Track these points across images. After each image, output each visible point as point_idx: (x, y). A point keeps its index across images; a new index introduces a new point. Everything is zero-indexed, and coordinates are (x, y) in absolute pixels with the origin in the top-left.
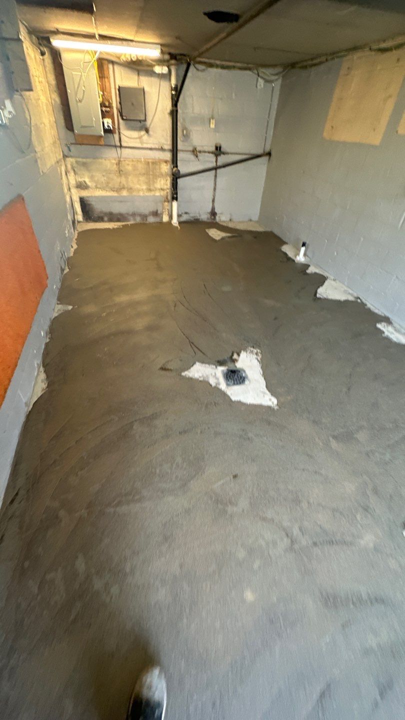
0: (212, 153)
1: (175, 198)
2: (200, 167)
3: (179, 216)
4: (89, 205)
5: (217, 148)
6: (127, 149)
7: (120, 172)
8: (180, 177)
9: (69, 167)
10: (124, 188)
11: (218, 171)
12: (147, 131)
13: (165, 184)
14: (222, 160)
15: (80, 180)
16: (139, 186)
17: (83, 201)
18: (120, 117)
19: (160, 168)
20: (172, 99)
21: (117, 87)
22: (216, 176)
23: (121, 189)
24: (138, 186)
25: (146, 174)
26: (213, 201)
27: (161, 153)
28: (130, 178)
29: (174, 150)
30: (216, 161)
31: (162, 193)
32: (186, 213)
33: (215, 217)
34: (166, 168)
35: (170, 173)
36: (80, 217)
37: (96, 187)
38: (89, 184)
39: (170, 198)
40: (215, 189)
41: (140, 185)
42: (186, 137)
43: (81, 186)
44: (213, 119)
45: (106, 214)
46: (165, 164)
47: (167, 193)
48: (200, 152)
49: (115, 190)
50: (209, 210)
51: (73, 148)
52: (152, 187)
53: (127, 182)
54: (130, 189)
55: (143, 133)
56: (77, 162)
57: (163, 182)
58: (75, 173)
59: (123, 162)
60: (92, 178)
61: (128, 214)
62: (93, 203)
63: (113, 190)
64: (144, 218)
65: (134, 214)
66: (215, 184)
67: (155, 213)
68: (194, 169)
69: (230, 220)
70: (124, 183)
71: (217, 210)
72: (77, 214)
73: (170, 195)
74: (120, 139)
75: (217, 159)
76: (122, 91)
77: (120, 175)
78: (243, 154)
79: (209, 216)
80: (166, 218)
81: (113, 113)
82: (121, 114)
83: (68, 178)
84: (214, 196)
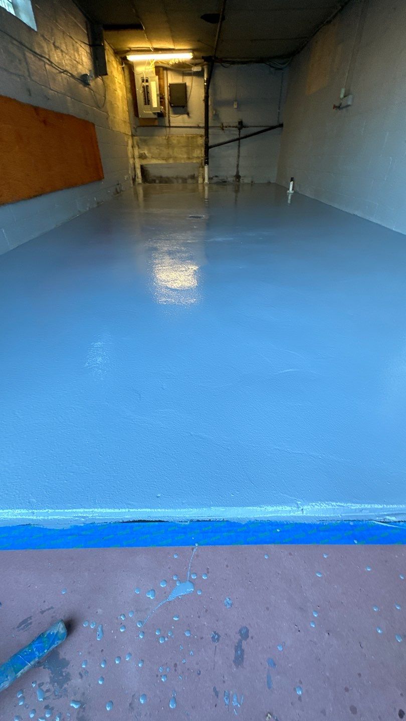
0: (236, 127)
1: (207, 163)
2: (227, 139)
3: (210, 179)
4: (147, 170)
5: (239, 122)
6: (174, 128)
7: (169, 145)
8: (211, 147)
9: (135, 143)
10: (171, 158)
11: (241, 140)
12: (188, 114)
13: (199, 153)
14: (244, 132)
15: (142, 152)
17: (142, 168)
18: (170, 107)
19: (197, 142)
20: (205, 88)
21: (169, 85)
22: (239, 146)
24: (181, 156)
25: (187, 146)
26: (238, 166)
27: (197, 129)
28: (176, 149)
29: (207, 128)
30: (239, 135)
31: (199, 161)
32: (216, 176)
33: (239, 181)
34: (201, 141)
35: (204, 145)
36: (139, 180)
37: (152, 157)
38: (147, 155)
39: (203, 164)
40: (239, 156)
41: (182, 154)
42: (216, 116)
43: (142, 157)
44: (236, 101)
45: (158, 177)
46: (201, 138)
47: (202, 160)
48: (226, 127)
49: (165, 158)
50: (235, 173)
51: (138, 129)
52: (191, 157)
53: (173, 153)
54: (175, 158)
55: (186, 116)
56: (140, 139)
57: (198, 151)
58: (139, 148)
59: (171, 138)
60: (149, 151)
61: (172, 177)
62: (149, 169)
63: (163, 159)
64: (184, 180)
65: (177, 178)
66: (239, 152)
67: (193, 177)
68: (221, 140)
69: (252, 182)
70: (171, 153)
71: (240, 174)
72: (138, 178)
73: (203, 162)
74: (169, 121)
75: (240, 132)
76: (172, 86)
77: (168, 148)
78: (261, 126)
79: (234, 179)
80: (200, 180)
81: (165, 103)
82: (170, 103)
83: (133, 150)
84: (238, 161)
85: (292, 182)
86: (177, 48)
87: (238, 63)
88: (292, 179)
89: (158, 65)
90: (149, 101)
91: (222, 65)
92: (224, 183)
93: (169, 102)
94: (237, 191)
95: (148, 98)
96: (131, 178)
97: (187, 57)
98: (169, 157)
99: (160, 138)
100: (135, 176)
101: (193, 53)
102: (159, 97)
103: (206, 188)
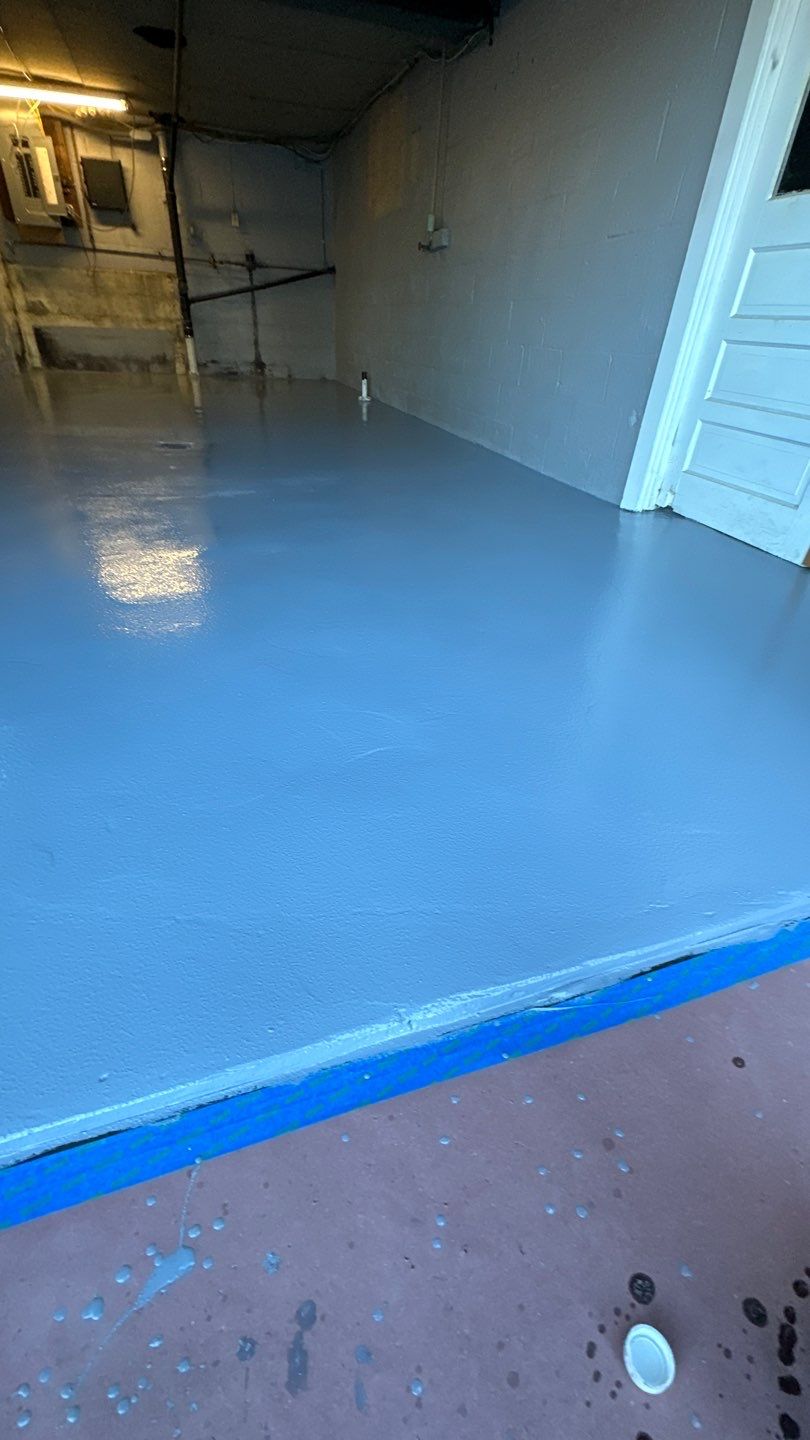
0: (243, 265)
1: (190, 332)
2: (226, 288)
3: (199, 365)
4: (51, 340)
5: (247, 256)
6: (105, 255)
7: (97, 288)
8: (194, 301)
9: (14, 278)
10: (105, 315)
11: (256, 293)
12: (134, 228)
13: (171, 311)
14: (259, 276)
15: (33, 299)
16: (131, 313)
17: (39, 334)
18: (90, 210)
19: (161, 287)
20: (165, 178)
21: (80, 159)
22: (253, 303)
23: (101, 316)
24: (130, 315)
25: (140, 294)
26: (256, 343)
27: (159, 261)
28: (115, 299)
29: (179, 259)
30: (251, 279)
31: (170, 327)
32: (213, 362)
33: (262, 373)
34: (171, 286)
35: (177, 294)
36: (36, 360)
37: (61, 313)
38: (48, 306)
39: (182, 334)
40: (255, 324)
41: (131, 310)
42: (197, 238)
43: (35, 309)
44: (235, 212)
45: (79, 356)
46: (168, 280)
47: (178, 326)
48: (221, 263)
49: (92, 317)
50: (252, 358)
51: (17, 250)
52: (152, 317)
53: (110, 306)
54: (115, 318)
55: (128, 231)
56: (27, 272)
57: (168, 308)
58: (24, 288)
59: (101, 275)
60: (51, 297)
61: (116, 358)
62: (57, 338)
63: (87, 317)
64: (144, 366)
65: (126, 360)
66: (255, 316)
67: (163, 360)
68: (214, 290)
69: (290, 376)
70: (105, 306)
71: (264, 359)
72: (30, 355)
73: (181, 329)
74: (92, 237)
75: (251, 275)
76: (85, 163)
77: (97, 295)
78: (290, 268)
79: (253, 368)
80: (180, 368)
81: (76, 197)
82: (89, 199)
83: (11, 294)
84: (256, 334)
85: (365, 381)
86: (87, 83)
87: (230, 137)
88: (364, 376)
89: (48, 113)
90: (36, 189)
91: (196, 136)
92: (231, 375)
93: (85, 194)
94: (261, 394)
95: (33, 183)
96: (14, 356)
97: (117, 106)
98: (100, 316)
99: (75, 272)
100: (24, 352)
101: (126, 99)
102: (59, 184)
103: (195, 385)
